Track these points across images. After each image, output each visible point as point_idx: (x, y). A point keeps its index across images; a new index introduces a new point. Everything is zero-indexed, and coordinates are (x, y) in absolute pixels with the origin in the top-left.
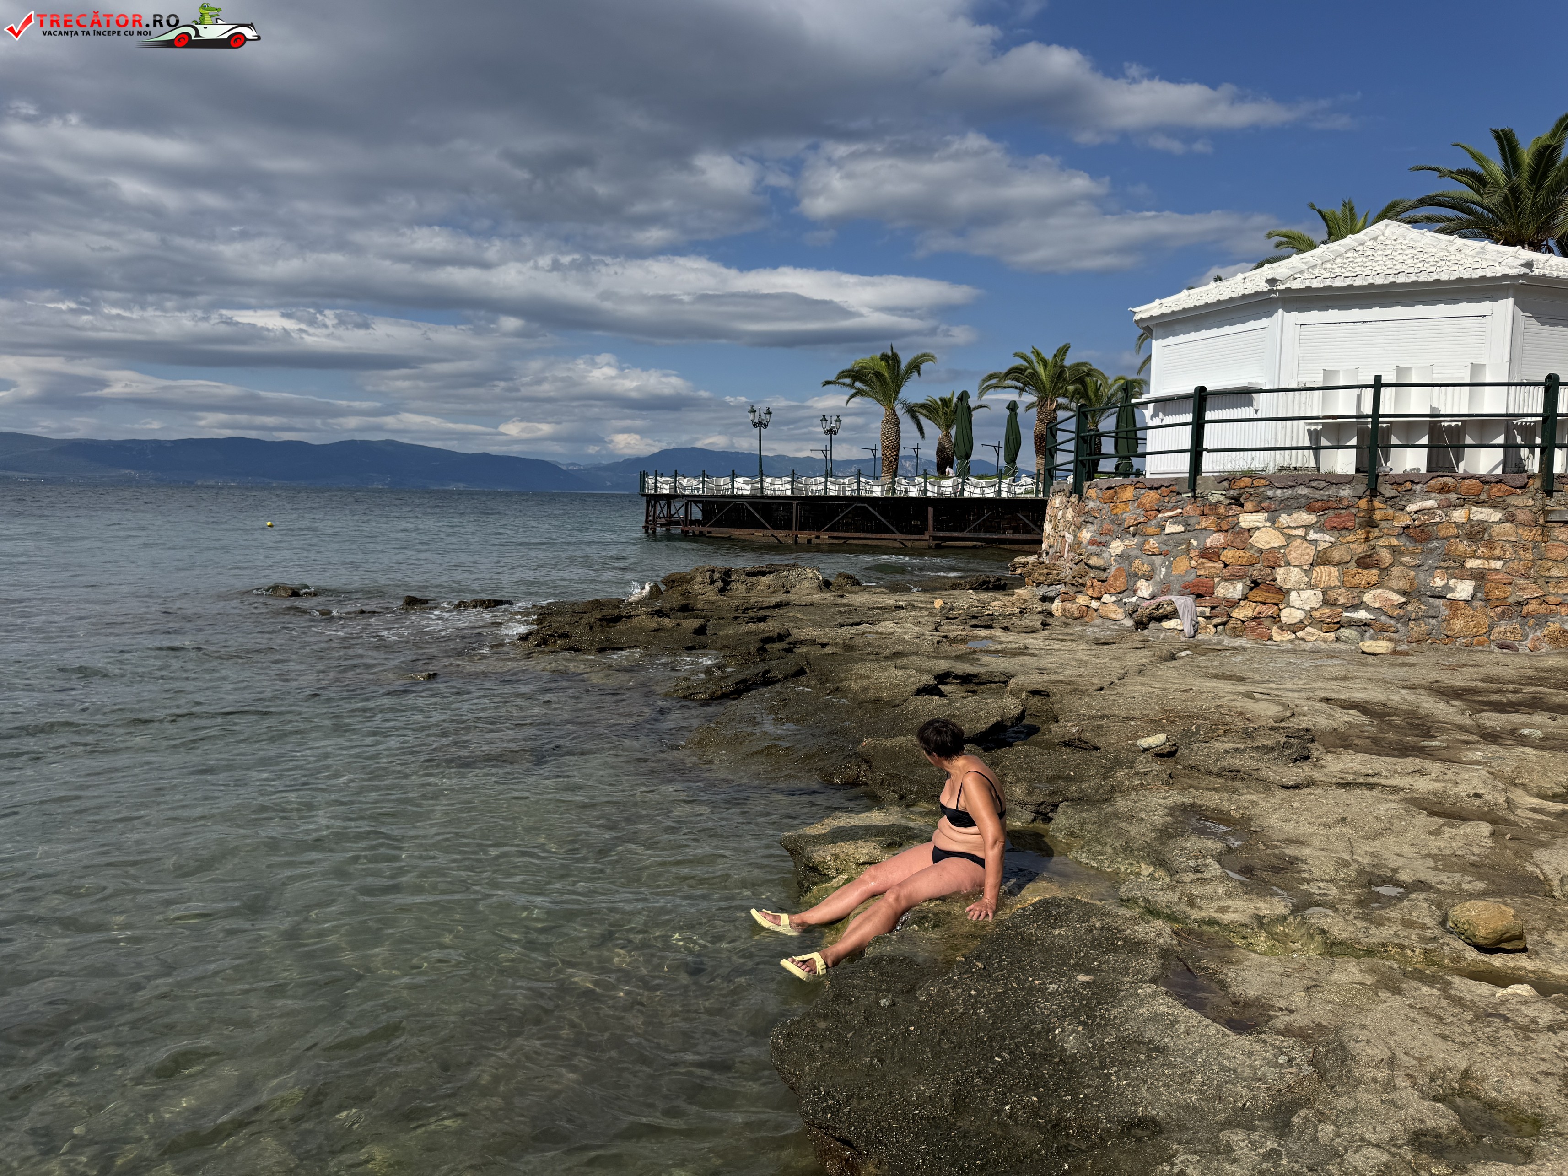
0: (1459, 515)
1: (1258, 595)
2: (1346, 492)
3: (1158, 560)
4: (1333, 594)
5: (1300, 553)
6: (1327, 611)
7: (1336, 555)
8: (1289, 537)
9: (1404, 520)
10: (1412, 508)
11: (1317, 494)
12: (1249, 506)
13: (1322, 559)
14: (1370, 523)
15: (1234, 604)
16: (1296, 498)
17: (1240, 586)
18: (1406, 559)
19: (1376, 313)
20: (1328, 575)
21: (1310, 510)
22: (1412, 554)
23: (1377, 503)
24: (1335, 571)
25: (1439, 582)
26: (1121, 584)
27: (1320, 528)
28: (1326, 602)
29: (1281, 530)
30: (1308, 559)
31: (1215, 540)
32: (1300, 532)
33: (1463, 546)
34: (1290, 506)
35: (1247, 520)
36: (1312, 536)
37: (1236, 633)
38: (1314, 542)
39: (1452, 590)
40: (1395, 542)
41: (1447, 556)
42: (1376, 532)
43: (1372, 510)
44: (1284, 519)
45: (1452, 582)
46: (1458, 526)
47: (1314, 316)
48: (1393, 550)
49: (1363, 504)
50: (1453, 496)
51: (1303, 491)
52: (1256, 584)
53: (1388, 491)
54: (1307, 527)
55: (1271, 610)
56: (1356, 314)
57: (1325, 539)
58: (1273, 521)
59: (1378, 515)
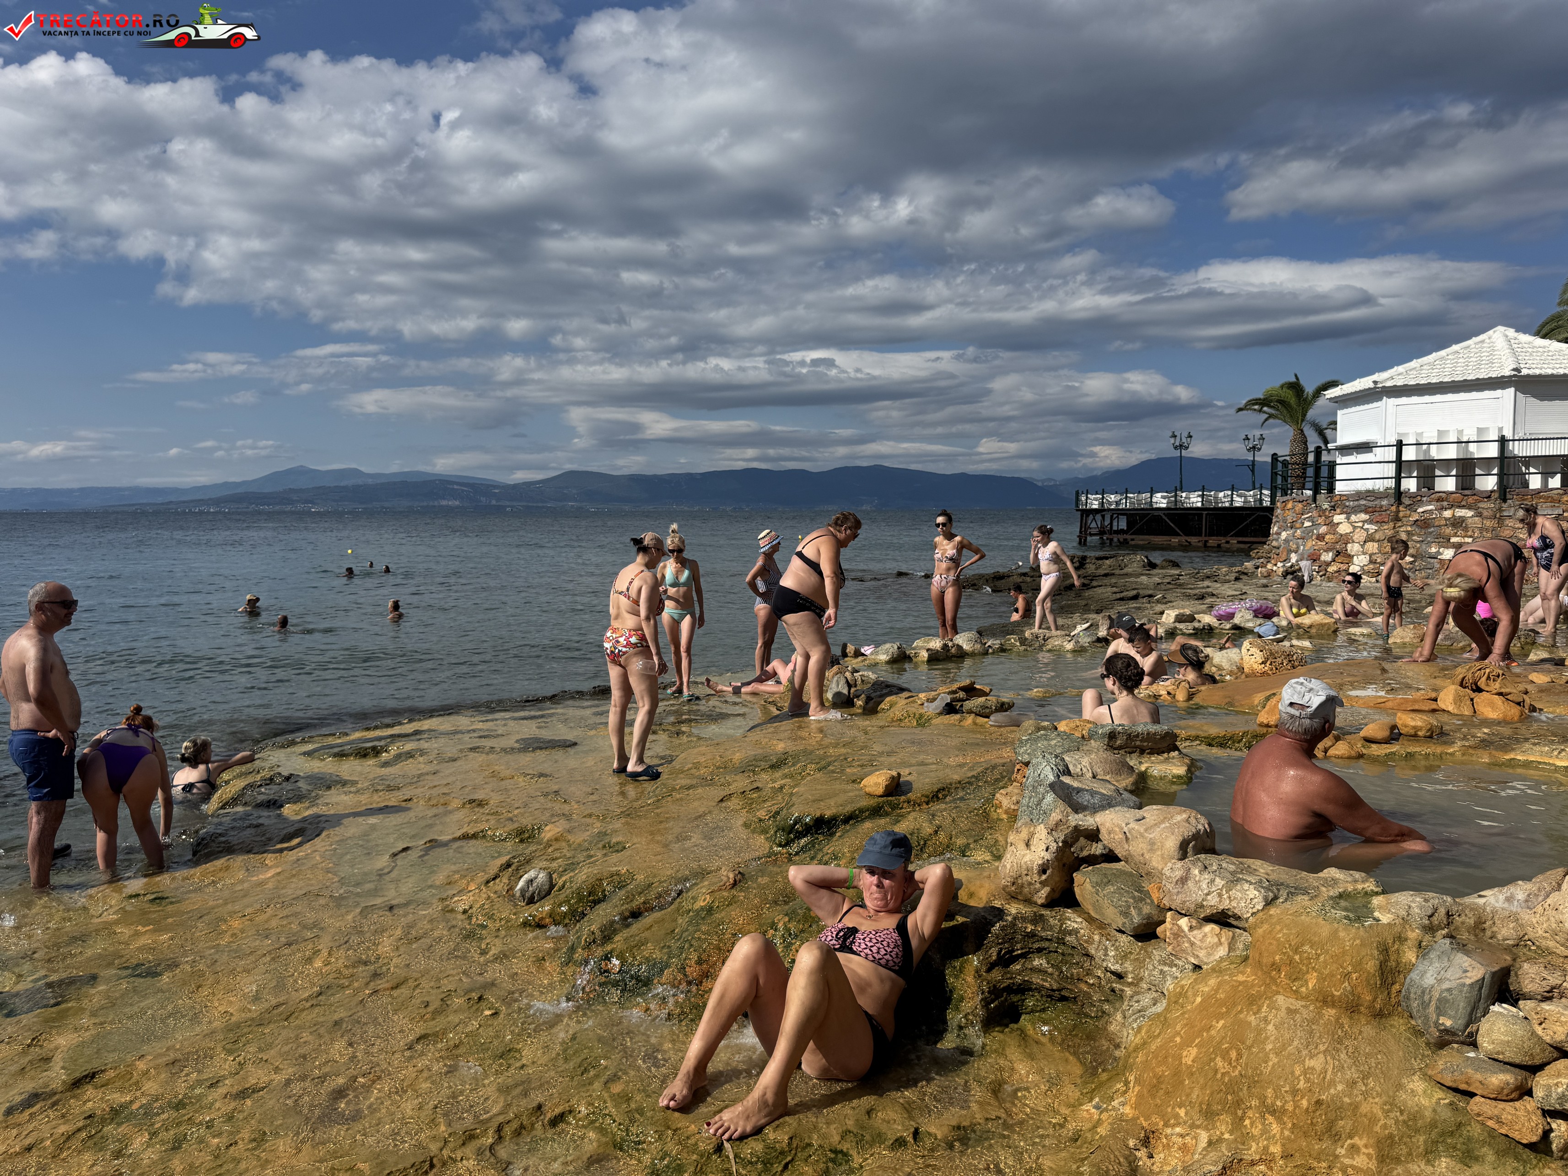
0: (1447, 514)
1: (1340, 559)
2: (1385, 502)
3: (1300, 541)
4: (1374, 557)
5: (1360, 536)
6: (1371, 566)
7: (1377, 537)
8: (1355, 528)
9: (1415, 517)
10: (1420, 510)
11: (1370, 504)
12: (1338, 511)
13: (1370, 538)
14: (1397, 519)
15: (1328, 564)
16: (1359, 506)
17: (1331, 554)
18: (1415, 538)
19: (1438, 398)
20: (1372, 547)
21: (1366, 512)
22: (1419, 535)
23: (1401, 508)
24: (1376, 545)
25: (1433, 550)
26: (1284, 557)
27: (1370, 522)
28: (1371, 562)
29: (1351, 523)
30: (1363, 539)
31: (1323, 529)
32: (1360, 524)
33: (1449, 530)
34: (1356, 510)
35: (1337, 518)
36: (1366, 526)
37: (1329, 580)
38: (1367, 530)
39: (1441, 554)
40: (1409, 529)
41: (1439, 536)
42: (1400, 524)
43: (1398, 511)
44: (1353, 518)
45: (1441, 550)
46: (1446, 519)
47: (1404, 400)
48: (1409, 533)
49: (1394, 508)
50: (1445, 503)
51: (1363, 502)
52: (1338, 553)
53: (1407, 501)
54: (1364, 522)
55: (1344, 567)
56: (1427, 398)
57: (1372, 528)
58: (1348, 518)
59: (1401, 514)
